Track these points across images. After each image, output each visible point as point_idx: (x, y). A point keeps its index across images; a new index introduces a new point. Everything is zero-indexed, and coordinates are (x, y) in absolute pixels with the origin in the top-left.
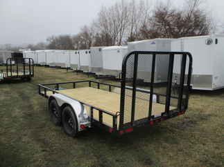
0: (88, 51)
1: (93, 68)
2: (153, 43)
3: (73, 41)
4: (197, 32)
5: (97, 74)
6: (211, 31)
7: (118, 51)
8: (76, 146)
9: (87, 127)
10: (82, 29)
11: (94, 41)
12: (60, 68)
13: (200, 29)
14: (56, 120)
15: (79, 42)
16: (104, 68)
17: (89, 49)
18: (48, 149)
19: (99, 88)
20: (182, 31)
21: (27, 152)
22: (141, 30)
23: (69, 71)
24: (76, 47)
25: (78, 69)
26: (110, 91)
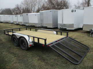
0: (21, 15)
1: (24, 23)
2: (51, 12)
3: (12, 11)
4: (64, 8)
5: (26, 25)
6: (70, 8)
7: (36, 15)
8: (28, 54)
9: (32, 45)
10: (16, 6)
11: (22, 11)
12: (8, 23)
13: (66, 7)
14: (16, 44)
15: (15, 12)
16: (29, 22)
17: (22, 14)
18: (16, 56)
19: (31, 30)
20: (59, 7)
21: (8, 58)
22: (42, 7)
23: (13, 24)
24: (13, 14)
25: (17, 23)
26: (36, 31)
